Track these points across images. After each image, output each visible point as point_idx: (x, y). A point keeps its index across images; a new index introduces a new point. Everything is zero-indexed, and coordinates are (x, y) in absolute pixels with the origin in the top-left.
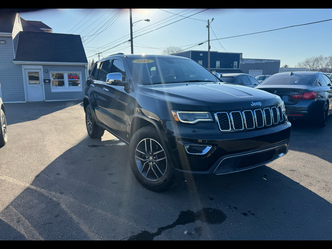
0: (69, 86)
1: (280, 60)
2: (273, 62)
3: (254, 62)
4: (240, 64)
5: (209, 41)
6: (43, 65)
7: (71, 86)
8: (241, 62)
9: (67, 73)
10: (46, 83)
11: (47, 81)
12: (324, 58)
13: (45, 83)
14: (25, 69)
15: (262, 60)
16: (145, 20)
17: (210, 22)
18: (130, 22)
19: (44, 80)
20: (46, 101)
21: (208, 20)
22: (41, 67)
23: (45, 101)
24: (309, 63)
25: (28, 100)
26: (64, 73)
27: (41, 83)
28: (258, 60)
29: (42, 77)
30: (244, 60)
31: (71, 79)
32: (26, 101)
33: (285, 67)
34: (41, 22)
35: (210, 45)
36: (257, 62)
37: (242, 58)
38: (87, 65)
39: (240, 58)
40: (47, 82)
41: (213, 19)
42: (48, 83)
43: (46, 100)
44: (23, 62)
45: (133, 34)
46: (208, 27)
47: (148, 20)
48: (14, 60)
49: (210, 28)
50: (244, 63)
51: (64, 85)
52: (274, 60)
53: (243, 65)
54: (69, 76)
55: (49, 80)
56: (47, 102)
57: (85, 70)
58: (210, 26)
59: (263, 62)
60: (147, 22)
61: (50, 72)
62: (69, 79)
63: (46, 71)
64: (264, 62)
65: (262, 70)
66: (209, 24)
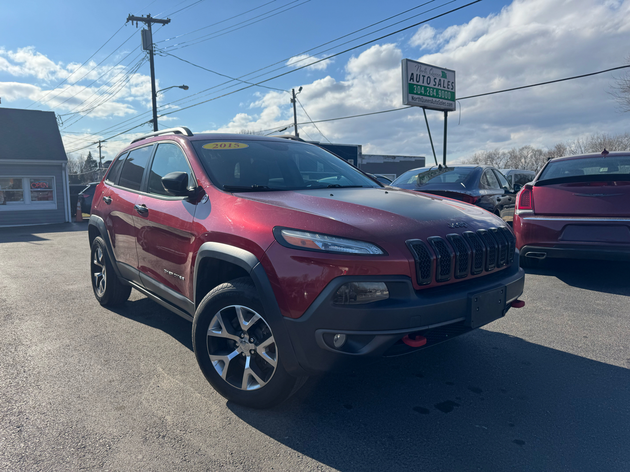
0: (32, 200)
1: (424, 157)
2: (413, 160)
3: (382, 161)
4: (359, 164)
5: (296, 125)
7: (35, 200)
8: (359, 161)
9: (29, 177)
12: (500, 154)
15: (394, 157)
16: (180, 87)
18: (151, 90)
21: (293, 90)
24: (478, 161)
26: (23, 177)
28: (388, 157)
30: (365, 157)
31: (37, 188)
36: (386, 160)
37: (361, 153)
38: (66, 164)
39: (358, 153)
41: (301, 88)
45: (158, 110)
46: (293, 101)
47: (185, 88)
50: (365, 162)
51: (22, 200)
52: (414, 157)
53: (363, 165)
54: (31, 182)
57: (62, 172)
58: (296, 99)
59: (397, 160)
60: (183, 89)
62: (31, 188)
64: (399, 161)
65: (395, 175)
66: (295, 97)
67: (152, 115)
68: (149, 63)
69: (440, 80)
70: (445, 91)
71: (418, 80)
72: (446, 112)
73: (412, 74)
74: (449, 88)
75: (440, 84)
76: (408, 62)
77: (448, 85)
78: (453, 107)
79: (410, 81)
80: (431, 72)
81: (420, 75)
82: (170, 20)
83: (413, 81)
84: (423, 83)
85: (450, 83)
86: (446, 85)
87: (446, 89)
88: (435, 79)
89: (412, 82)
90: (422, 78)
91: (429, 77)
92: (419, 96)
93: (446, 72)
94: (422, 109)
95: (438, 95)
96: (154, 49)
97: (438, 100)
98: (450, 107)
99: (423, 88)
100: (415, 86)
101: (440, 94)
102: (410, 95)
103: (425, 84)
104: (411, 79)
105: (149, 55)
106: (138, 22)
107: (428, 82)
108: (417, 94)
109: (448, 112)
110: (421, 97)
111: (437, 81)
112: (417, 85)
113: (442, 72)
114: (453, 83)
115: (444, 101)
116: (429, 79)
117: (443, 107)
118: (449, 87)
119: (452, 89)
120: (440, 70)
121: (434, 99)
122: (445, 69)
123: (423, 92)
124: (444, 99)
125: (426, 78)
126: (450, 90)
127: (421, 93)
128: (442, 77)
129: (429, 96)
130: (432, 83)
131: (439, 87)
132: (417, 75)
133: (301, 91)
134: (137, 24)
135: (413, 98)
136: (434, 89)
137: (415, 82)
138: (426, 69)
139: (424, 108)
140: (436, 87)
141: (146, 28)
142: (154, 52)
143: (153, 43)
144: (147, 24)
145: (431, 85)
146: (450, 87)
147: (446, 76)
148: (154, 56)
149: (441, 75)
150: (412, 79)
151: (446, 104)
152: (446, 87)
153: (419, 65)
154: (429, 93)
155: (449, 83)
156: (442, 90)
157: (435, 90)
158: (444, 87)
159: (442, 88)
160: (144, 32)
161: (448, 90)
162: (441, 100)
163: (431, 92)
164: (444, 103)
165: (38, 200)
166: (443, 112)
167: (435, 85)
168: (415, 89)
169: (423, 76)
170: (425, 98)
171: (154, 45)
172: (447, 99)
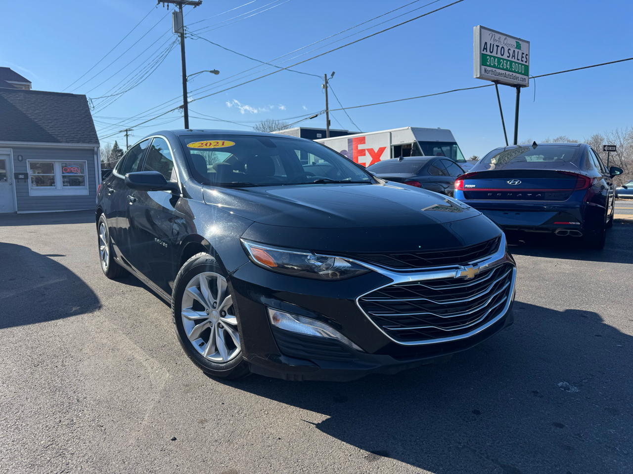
0: (64, 186)
5: (327, 111)
6: (13, 148)
7: (67, 186)
9: (60, 161)
10: (19, 180)
11: (21, 176)
13: (17, 180)
16: (211, 72)
17: (328, 78)
18: (182, 74)
19: (15, 174)
20: (18, 212)
21: (326, 75)
22: (10, 151)
23: (16, 213)
26: (54, 162)
27: (9, 180)
29: (11, 170)
31: (68, 173)
33: (473, 159)
34: (9, 68)
35: (330, 118)
38: (98, 147)
41: (333, 73)
42: (24, 180)
43: (18, 211)
45: (188, 95)
46: (326, 87)
47: (216, 72)
49: (329, 89)
51: (53, 185)
54: (62, 167)
55: (26, 175)
56: (20, 214)
57: (94, 157)
58: (328, 85)
60: (214, 74)
61: (27, 160)
62: (63, 173)
63: (20, 158)
66: (328, 83)
67: (183, 101)
68: (180, 46)
69: (514, 51)
70: (519, 64)
71: (491, 51)
72: (518, 87)
73: (486, 43)
74: (522, 61)
75: (514, 56)
76: (482, 30)
77: (522, 57)
78: (527, 82)
79: (483, 51)
80: (505, 42)
81: (493, 45)
82: (201, 2)
83: (487, 51)
84: (497, 54)
85: (524, 56)
86: (520, 58)
87: (520, 62)
88: (509, 49)
89: (485, 52)
90: (495, 48)
91: (503, 47)
92: (492, 68)
93: (520, 42)
94: (494, 83)
95: (512, 68)
96: (185, 32)
97: (511, 73)
98: (523, 83)
99: (496, 59)
100: (488, 57)
101: (514, 67)
102: (483, 67)
103: (499, 55)
104: (484, 49)
105: (179, 39)
106: (169, 4)
107: (502, 53)
108: (490, 66)
109: (521, 88)
110: (494, 69)
111: (511, 52)
112: (491, 56)
113: (516, 42)
114: (527, 55)
115: (518, 75)
116: (503, 49)
117: (516, 82)
120: (515, 40)
121: (508, 73)
122: (519, 39)
123: (497, 64)
124: (518, 73)
125: (499, 49)
126: (524, 63)
127: (495, 65)
128: (516, 48)
129: (503, 69)
130: (506, 54)
131: (513, 60)
132: (491, 44)
133: (334, 76)
134: (168, 6)
135: (485, 70)
136: (507, 61)
137: (488, 53)
138: (500, 38)
139: (497, 82)
140: (510, 59)
141: (177, 10)
142: (185, 35)
143: (184, 25)
144: (178, 6)
145: (505, 57)
146: (524, 59)
147: (520, 47)
148: (185, 39)
149: (515, 46)
150: (485, 49)
151: (519, 78)
152: (520, 60)
153: (493, 33)
154: (503, 65)
156: (516, 63)
157: (509, 62)
159: (516, 60)
160: (175, 14)
161: (522, 62)
162: (514, 74)
163: (505, 64)
164: (517, 78)
165: (70, 186)
166: (516, 88)
167: (508, 57)
168: (489, 60)
169: (497, 46)
170: (498, 71)
171: (185, 28)
172: (521, 73)
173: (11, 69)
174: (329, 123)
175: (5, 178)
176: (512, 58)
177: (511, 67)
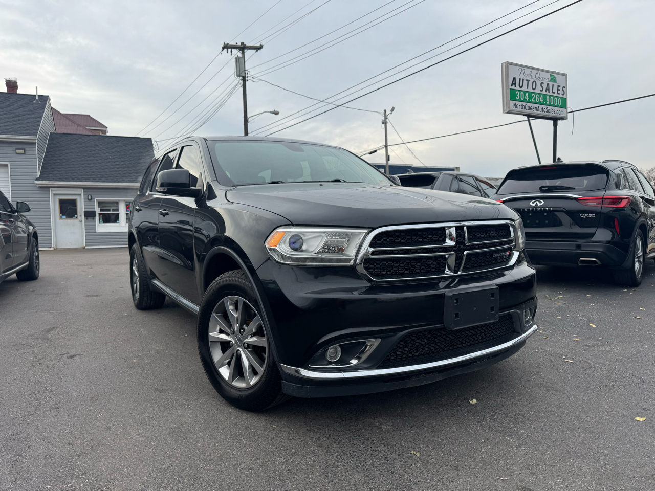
0: (127, 222)
5: (386, 146)
6: (86, 188)
9: (124, 200)
10: (88, 218)
13: (86, 218)
14: (54, 194)
16: (271, 112)
17: (387, 114)
18: (243, 115)
19: (84, 212)
20: (86, 248)
21: (385, 111)
22: (82, 192)
23: (84, 247)
25: (56, 245)
26: (120, 200)
27: (79, 217)
29: (81, 208)
32: (54, 247)
34: (89, 116)
35: (389, 153)
40: (90, 215)
41: (393, 109)
42: (92, 218)
43: (86, 245)
44: (51, 183)
46: (385, 123)
47: (276, 113)
48: (37, 179)
49: (388, 125)
51: (118, 222)
54: (127, 205)
55: (94, 213)
56: (88, 249)
58: (387, 120)
60: (274, 115)
61: (96, 199)
62: (127, 211)
63: (90, 198)
66: (387, 118)
68: (241, 89)
69: (548, 84)
70: (554, 97)
71: (521, 85)
72: (555, 120)
73: (514, 78)
74: (559, 94)
75: (548, 89)
76: (509, 65)
77: (558, 90)
78: (565, 115)
79: (512, 86)
80: (537, 76)
81: (523, 80)
82: (262, 46)
83: (515, 86)
84: (527, 88)
85: (561, 88)
86: (555, 91)
87: (556, 95)
88: (543, 83)
89: (513, 87)
90: (525, 82)
91: (534, 81)
92: (522, 103)
93: (555, 75)
94: (526, 118)
95: (546, 101)
96: (246, 75)
97: (545, 107)
98: (561, 115)
99: (527, 94)
100: (517, 92)
101: (548, 100)
102: (512, 103)
103: (530, 89)
104: (512, 84)
105: (241, 82)
106: (233, 50)
107: (534, 88)
108: (520, 100)
109: (558, 121)
110: (525, 104)
111: (545, 86)
112: (520, 91)
113: (551, 75)
114: (564, 87)
115: (553, 108)
116: (534, 83)
117: (552, 115)
118: (559, 92)
119: (563, 95)
121: (541, 106)
122: (555, 73)
123: (527, 98)
124: (553, 106)
125: (530, 83)
126: (561, 96)
127: (525, 99)
128: (550, 81)
129: (535, 103)
130: (539, 88)
131: (547, 93)
132: (520, 79)
133: (393, 112)
134: (231, 51)
135: (515, 105)
136: (540, 94)
137: (518, 88)
138: (530, 73)
139: (529, 116)
140: (544, 92)
141: (240, 55)
142: (246, 79)
143: (246, 69)
144: (241, 52)
145: (538, 90)
146: (561, 92)
147: (556, 80)
148: (247, 82)
149: (550, 79)
150: (514, 84)
151: (556, 112)
152: (556, 93)
153: (523, 68)
154: (535, 99)
155: (559, 88)
156: (550, 96)
157: (542, 96)
158: (553, 92)
159: (551, 93)
160: (238, 60)
161: (558, 95)
162: (549, 107)
163: (537, 98)
164: (553, 111)
166: (552, 121)
167: (541, 91)
168: (518, 95)
169: (527, 80)
170: (529, 105)
171: (246, 72)
172: (557, 106)
173: (91, 116)
174: (388, 158)
175: (76, 216)
176: (546, 91)
177: (545, 99)
